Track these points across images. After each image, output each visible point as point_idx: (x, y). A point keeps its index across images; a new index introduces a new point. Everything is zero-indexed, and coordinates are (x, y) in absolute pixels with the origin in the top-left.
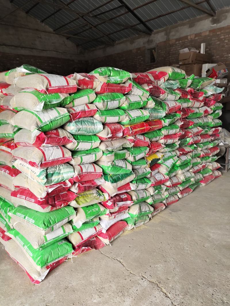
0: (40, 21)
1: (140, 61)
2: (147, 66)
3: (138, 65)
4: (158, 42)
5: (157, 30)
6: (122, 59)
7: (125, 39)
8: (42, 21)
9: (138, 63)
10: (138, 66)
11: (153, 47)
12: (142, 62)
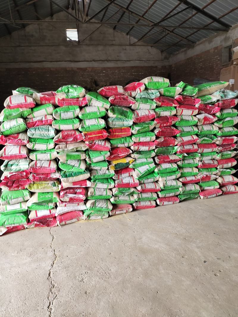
0: (125, 34)
1: (217, 61)
2: (224, 65)
3: (215, 65)
4: (235, 39)
5: (236, 25)
6: (201, 60)
7: (204, 39)
8: (127, 34)
9: (215, 63)
10: (215, 67)
11: (230, 45)
12: (219, 62)
